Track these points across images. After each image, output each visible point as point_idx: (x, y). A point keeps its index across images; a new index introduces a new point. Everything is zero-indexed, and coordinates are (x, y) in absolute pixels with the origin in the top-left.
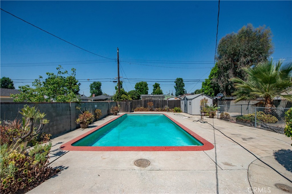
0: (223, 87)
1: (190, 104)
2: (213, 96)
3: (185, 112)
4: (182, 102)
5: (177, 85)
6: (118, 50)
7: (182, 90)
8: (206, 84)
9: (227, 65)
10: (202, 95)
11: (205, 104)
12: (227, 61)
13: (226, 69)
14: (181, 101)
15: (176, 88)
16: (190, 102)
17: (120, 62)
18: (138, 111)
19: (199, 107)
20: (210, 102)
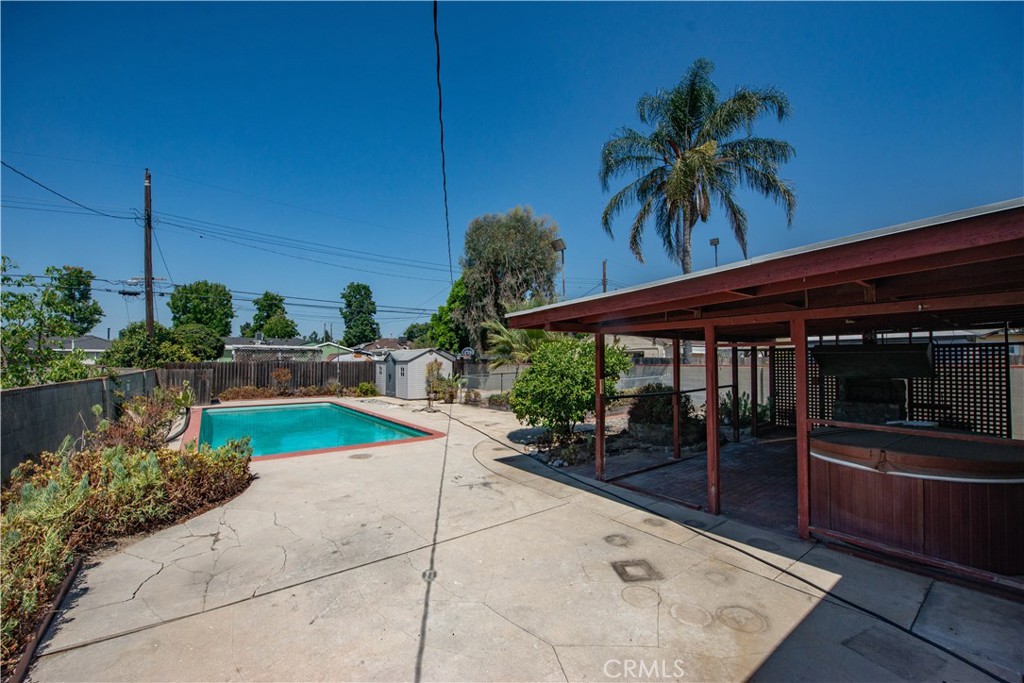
0: (475, 331)
1: (403, 374)
2: (455, 351)
3: (387, 395)
4: (381, 368)
5: (349, 305)
6: (149, 177)
7: (366, 325)
8: (440, 319)
9: (484, 285)
10: (430, 351)
11: (435, 373)
12: (483, 275)
13: (482, 293)
14: (377, 366)
15: (348, 319)
16: (403, 369)
17: (153, 224)
18: (233, 399)
19: (425, 380)
20: (447, 369)
